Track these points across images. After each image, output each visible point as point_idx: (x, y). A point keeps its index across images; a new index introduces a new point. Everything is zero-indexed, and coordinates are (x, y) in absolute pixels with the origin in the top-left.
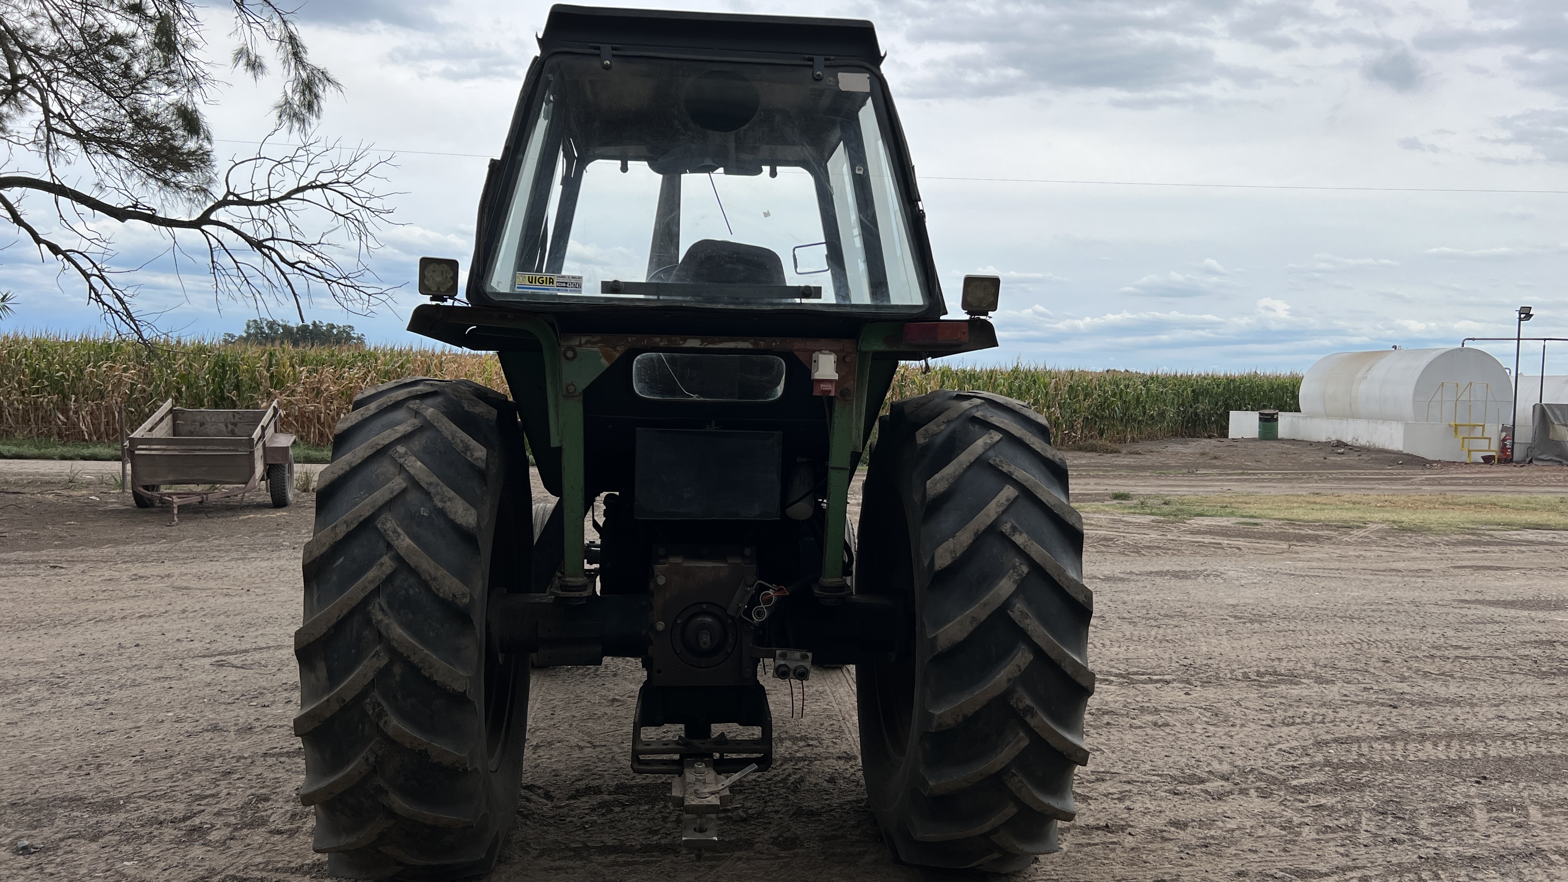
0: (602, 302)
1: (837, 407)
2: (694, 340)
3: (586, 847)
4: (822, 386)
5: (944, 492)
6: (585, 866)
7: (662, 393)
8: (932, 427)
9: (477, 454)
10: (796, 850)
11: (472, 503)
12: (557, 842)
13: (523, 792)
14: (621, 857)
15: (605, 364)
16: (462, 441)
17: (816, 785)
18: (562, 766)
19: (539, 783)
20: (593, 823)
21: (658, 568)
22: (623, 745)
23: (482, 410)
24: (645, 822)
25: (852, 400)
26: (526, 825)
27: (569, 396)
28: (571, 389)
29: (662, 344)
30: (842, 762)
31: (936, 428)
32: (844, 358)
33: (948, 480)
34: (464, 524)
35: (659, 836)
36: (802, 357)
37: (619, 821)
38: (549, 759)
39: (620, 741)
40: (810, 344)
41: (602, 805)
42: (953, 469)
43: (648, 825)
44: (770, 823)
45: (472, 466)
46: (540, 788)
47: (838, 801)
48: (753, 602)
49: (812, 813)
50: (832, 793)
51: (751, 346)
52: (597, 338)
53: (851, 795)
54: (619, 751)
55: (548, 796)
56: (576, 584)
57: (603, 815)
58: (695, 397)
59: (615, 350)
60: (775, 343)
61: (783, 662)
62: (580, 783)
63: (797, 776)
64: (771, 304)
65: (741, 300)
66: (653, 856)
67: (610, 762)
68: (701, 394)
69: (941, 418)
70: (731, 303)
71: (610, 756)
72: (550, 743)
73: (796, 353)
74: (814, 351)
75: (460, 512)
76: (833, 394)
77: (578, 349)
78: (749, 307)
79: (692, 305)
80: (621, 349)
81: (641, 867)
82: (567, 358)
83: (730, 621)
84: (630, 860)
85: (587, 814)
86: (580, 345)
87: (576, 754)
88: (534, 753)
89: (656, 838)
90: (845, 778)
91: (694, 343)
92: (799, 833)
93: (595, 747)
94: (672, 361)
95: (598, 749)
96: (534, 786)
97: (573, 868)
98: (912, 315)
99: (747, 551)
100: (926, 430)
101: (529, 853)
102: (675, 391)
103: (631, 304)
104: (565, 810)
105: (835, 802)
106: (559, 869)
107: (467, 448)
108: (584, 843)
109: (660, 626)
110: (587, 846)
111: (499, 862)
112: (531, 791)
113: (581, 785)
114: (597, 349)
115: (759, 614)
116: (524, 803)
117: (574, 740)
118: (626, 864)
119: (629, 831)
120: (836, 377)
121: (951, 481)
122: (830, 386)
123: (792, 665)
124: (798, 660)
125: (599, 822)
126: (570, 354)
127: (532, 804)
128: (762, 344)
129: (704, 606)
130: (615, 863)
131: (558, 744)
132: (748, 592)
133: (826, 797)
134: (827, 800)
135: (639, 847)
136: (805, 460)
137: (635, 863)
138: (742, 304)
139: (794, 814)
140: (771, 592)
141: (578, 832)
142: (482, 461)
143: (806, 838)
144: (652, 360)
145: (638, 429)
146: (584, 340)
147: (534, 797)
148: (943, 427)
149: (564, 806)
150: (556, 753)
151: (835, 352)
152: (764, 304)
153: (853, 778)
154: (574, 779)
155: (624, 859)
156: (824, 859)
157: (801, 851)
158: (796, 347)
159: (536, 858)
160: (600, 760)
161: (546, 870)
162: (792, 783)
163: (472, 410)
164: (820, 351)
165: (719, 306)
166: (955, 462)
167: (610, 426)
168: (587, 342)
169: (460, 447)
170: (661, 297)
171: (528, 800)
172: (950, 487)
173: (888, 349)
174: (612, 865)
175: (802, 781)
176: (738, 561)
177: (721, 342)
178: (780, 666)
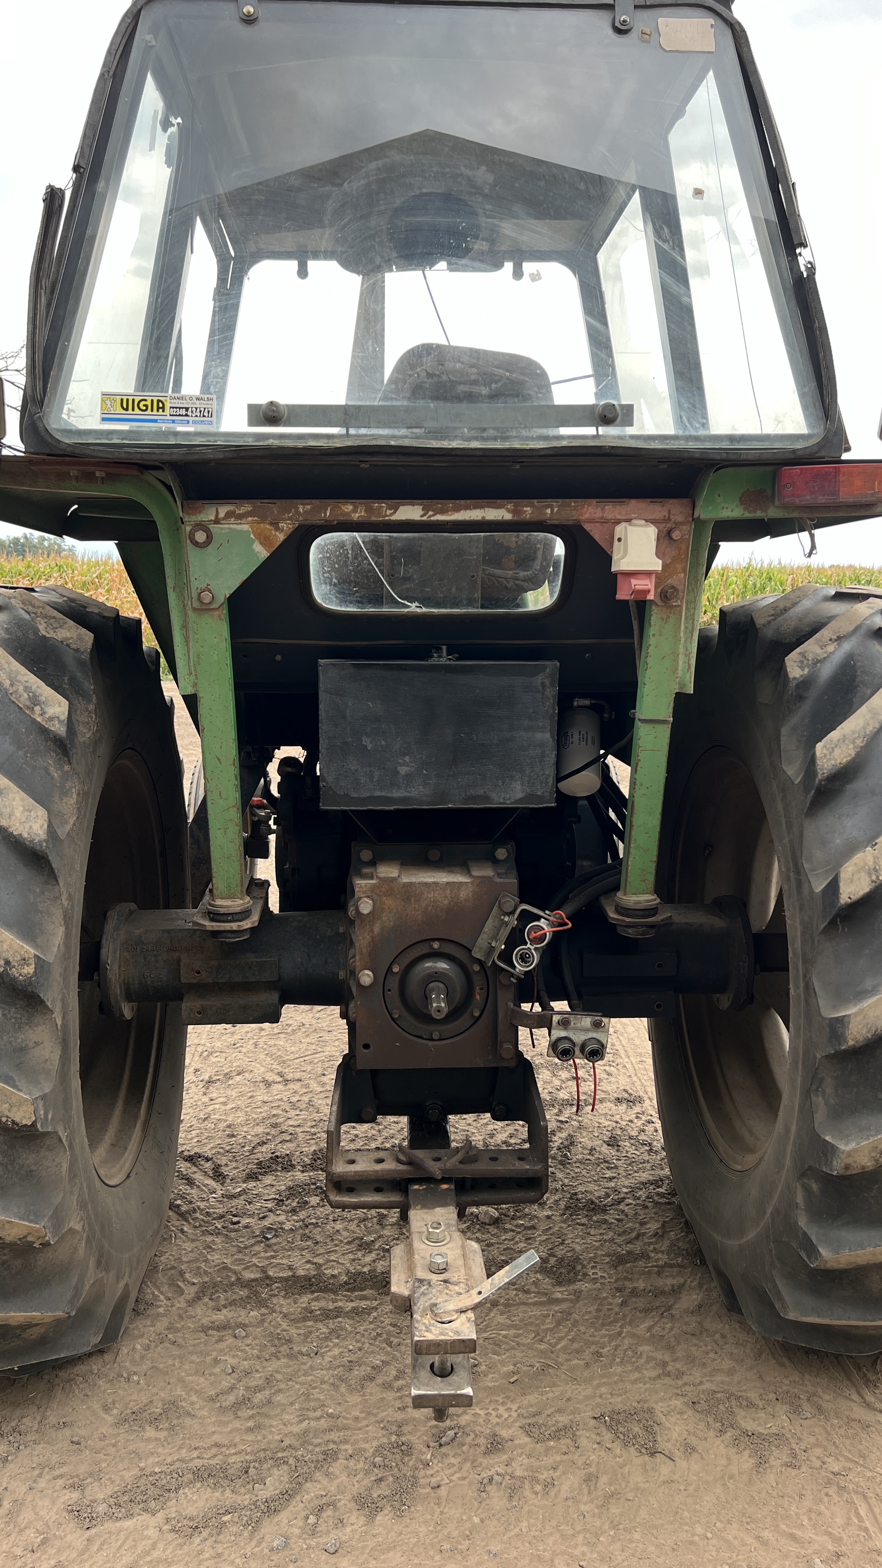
0: (250, 442)
1: (655, 617)
2: (409, 508)
3: (267, 1280)
4: (634, 582)
5: (849, 762)
6: (263, 1321)
7: (359, 602)
8: (811, 647)
9: (51, 711)
10: (578, 1286)
11: (42, 799)
12: (226, 1268)
13: (183, 1166)
14: (317, 1299)
15: (262, 553)
16: (26, 689)
17: (592, 1150)
18: (240, 1118)
19: (207, 1151)
20: (277, 1230)
21: (361, 884)
22: (324, 1079)
23: (68, 635)
24: (353, 1226)
25: (680, 606)
26: (182, 1231)
27: (204, 609)
28: (207, 597)
29: (356, 516)
30: (623, 1107)
31: (819, 651)
32: (669, 533)
33: (854, 742)
34: (25, 835)
35: (373, 1255)
36: (596, 532)
37: (316, 1225)
38: (224, 1104)
39: (320, 1071)
40: (610, 510)
41: (293, 1191)
42: (861, 722)
43: (359, 1233)
44: (533, 1227)
45: (43, 731)
46: (208, 1159)
47: (627, 1183)
48: (516, 938)
49: (594, 1207)
50: (616, 1167)
51: (508, 516)
52: (246, 507)
53: (644, 1170)
54: (319, 1089)
55: (218, 1175)
56: (232, 910)
57: (294, 1211)
58: (414, 608)
59: (277, 529)
60: (551, 510)
61: (563, 1034)
62: (264, 1149)
63: (564, 1135)
64: (546, 438)
65: (491, 433)
66: (364, 1298)
67: (307, 1109)
68: (424, 602)
69: (825, 634)
70: (476, 438)
71: (306, 1099)
72: (228, 1076)
73: (587, 527)
74: (618, 522)
75: (18, 813)
76: (651, 597)
77: (213, 528)
78: (507, 445)
79: (407, 442)
80: (288, 526)
81: (347, 1324)
82: (196, 544)
83: (476, 968)
84: (331, 1306)
85: (270, 1211)
86: (217, 521)
87: (262, 1095)
88: (205, 1094)
89: (369, 1258)
90: (630, 1138)
91: (410, 512)
92: (578, 1248)
93: (286, 1082)
94: (376, 548)
95: (291, 1086)
96: (199, 1156)
97: (243, 1326)
98: (794, 451)
99: (501, 853)
100: (802, 654)
101: (181, 1292)
102: (378, 599)
103: (300, 444)
104: (240, 1202)
105: (624, 1184)
106: (223, 1327)
107: (35, 700)
108: (264, 1270)
109: (366, 977)
110: (268, 1277)
111: (136, 1312)
112: (194, 1164)
113: (263, 1153)
114: (246, 527)
115: (524, 958)
116: (184, 1188)
117: (259, 1071)
118: (326, 1315)
119: (330, 1245)
120: (657, 565)
121: (859, 743)
122: (647, 582)
123: (579, 1038)
124: (586, 1030)
125: (287, 1226)
126: (201, 537)
127: (194, 1191)
128: (528, 512)
129: (436, 945)
130: (308, 1314)
131: (238, 1078)
132: (507, 924)
133: (609, 1174)
134: (611, 1179)
135: (344, 1278)
136: (587, 702)
137: (338, 1312)
138: (495, 439)
139: (567, 1208)
140: (542, 923)
141: (257, 1248)
142: (60, 722)
143: (591, 1259)
144: (342, 545)
145: (322, 662)
146: (223, 511)
147: (198, 1177)
148: (831, 648)
149: (239, 1194)
150: (234, 1093)
151: (654, 522)
152: (532, 439)
153: (642, 1137)
154: (257, 1140)
155: (323, 1304)
156: (623, 1304)
157: (584, 1286)
158: (587, 516)
159: (191, 1303)
160: (294, 1106)
161: (205, 1329)
162: (559, 1149)
163: (51, 634)
164: (629, 521)
165: (455, 444)
166: (863, 709)
167: (278, 658)
168: (229, 515)
169: (23, 699)
170: (352, 431)
171: (190, 1182)
172: (858, 754)
173: (747, 515)
174: (305, 1319)
175: (572, 1144)
176: (488, 872)
177: (457, 509)
178: (560, 1039)
